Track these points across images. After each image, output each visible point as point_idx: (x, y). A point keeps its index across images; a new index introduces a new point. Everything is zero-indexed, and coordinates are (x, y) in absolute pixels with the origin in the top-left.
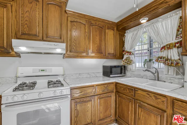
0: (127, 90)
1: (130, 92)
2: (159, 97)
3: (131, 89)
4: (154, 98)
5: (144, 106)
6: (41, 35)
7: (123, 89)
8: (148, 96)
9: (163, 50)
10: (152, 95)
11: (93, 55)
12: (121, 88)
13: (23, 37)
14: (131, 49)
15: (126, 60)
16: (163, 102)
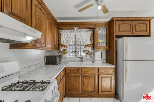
0: (76, 70)
1: (78, 71)
2: (93, 69)
3: (78, 69)
4: (91, 70)
5: (87, 76)
7: (72, 71)
8: (89, 70)
9: (86, 47)
10: (91, 69)
11: (48, 46)
12: (70, 70)
14: (66, 43)
15: (64, 51)
16: (95, 70)
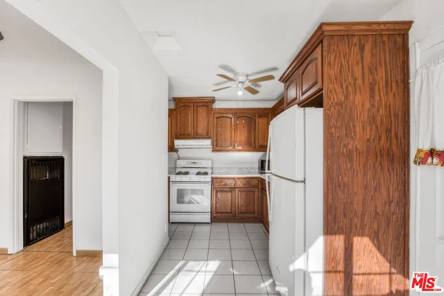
6: (192, 134)
11: (240, 148)
13: (180, 137)
